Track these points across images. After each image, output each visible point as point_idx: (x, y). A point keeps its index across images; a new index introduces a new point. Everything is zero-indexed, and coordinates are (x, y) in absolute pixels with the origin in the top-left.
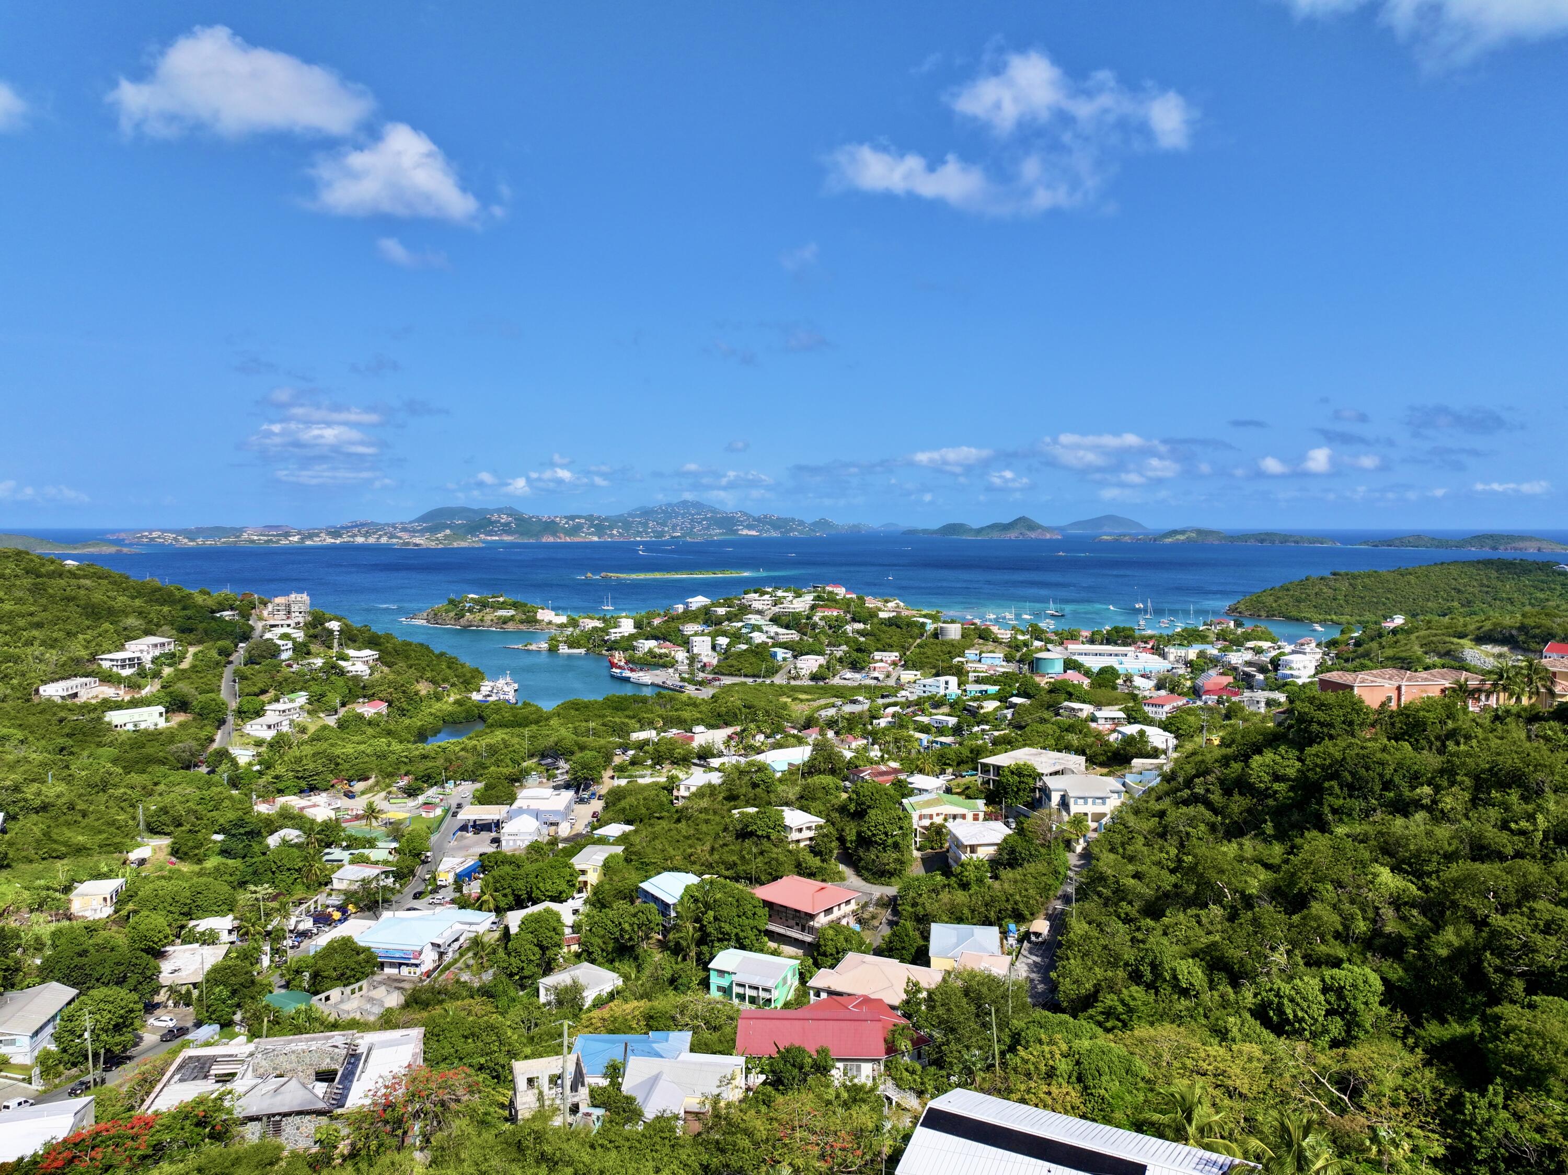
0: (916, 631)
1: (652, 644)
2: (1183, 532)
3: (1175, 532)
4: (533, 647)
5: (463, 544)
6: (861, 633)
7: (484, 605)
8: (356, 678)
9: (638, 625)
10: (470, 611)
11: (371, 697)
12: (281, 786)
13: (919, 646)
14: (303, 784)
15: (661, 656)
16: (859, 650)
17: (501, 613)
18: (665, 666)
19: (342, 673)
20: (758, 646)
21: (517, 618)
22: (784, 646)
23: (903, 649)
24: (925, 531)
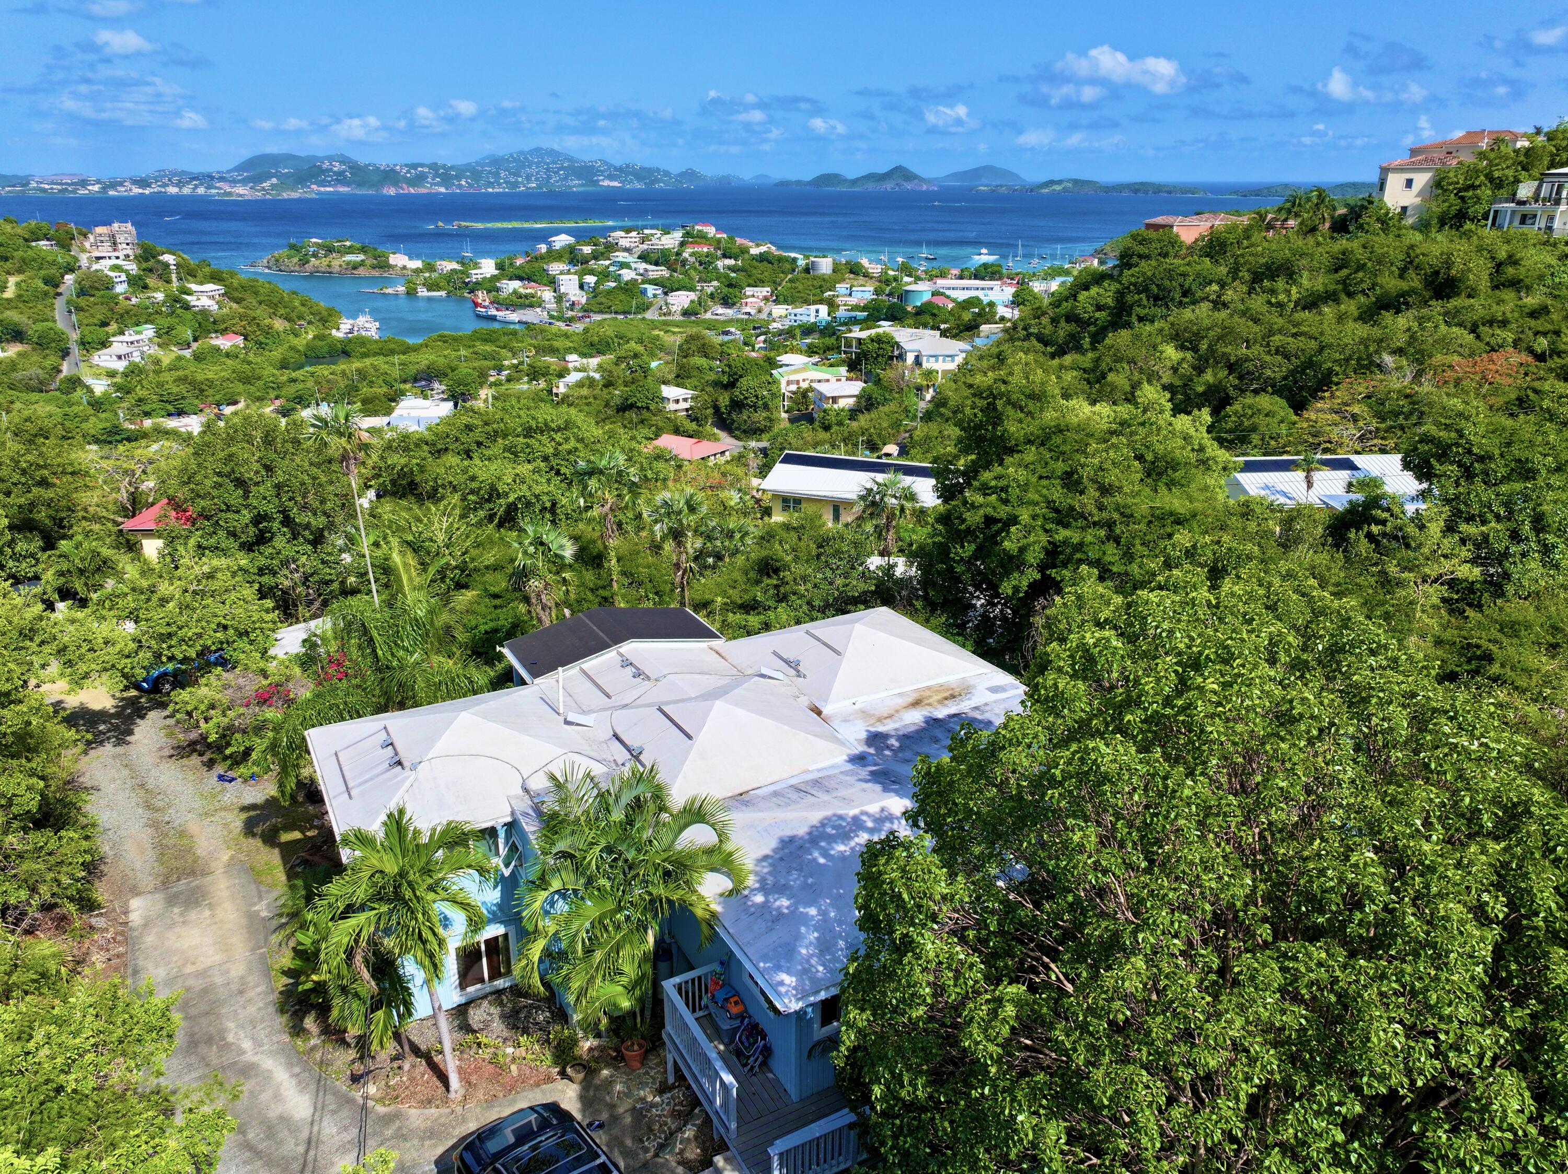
0: (787, 266)
1: (515, 285)
2: (1059, 182)
3: (1052, 182)
4: (390, 291)
5: (295, 195)
6: (732, 269)
7: (330, 250)
8: (204, 312)
9: (500, 266)
10: (315, 255)
11: (224, 332)
12: (147, 408)
13: (791, 281)
14: (170, 408)
15: (526, 296)
16: (730, 285)
17: (349, 258)
18: (531, 306)
19: (187, 307)
20: (627, 283)
21: (368, 262)
22: (654, 282)
23: (775, 284)
24: (798, 182)
